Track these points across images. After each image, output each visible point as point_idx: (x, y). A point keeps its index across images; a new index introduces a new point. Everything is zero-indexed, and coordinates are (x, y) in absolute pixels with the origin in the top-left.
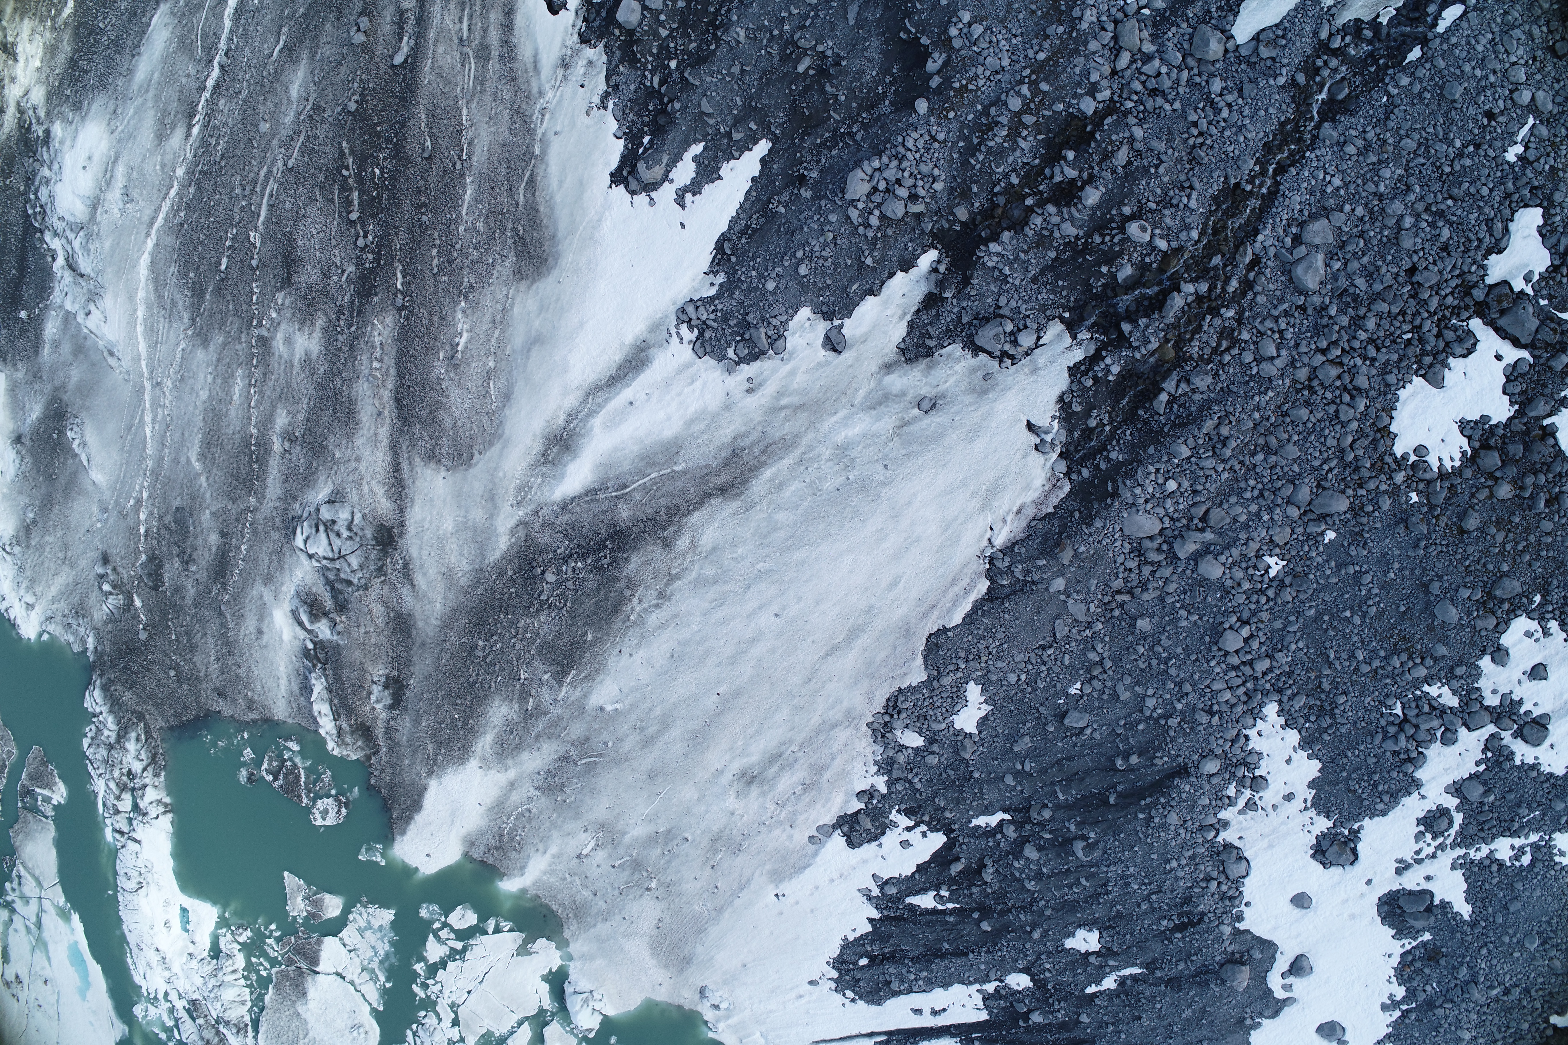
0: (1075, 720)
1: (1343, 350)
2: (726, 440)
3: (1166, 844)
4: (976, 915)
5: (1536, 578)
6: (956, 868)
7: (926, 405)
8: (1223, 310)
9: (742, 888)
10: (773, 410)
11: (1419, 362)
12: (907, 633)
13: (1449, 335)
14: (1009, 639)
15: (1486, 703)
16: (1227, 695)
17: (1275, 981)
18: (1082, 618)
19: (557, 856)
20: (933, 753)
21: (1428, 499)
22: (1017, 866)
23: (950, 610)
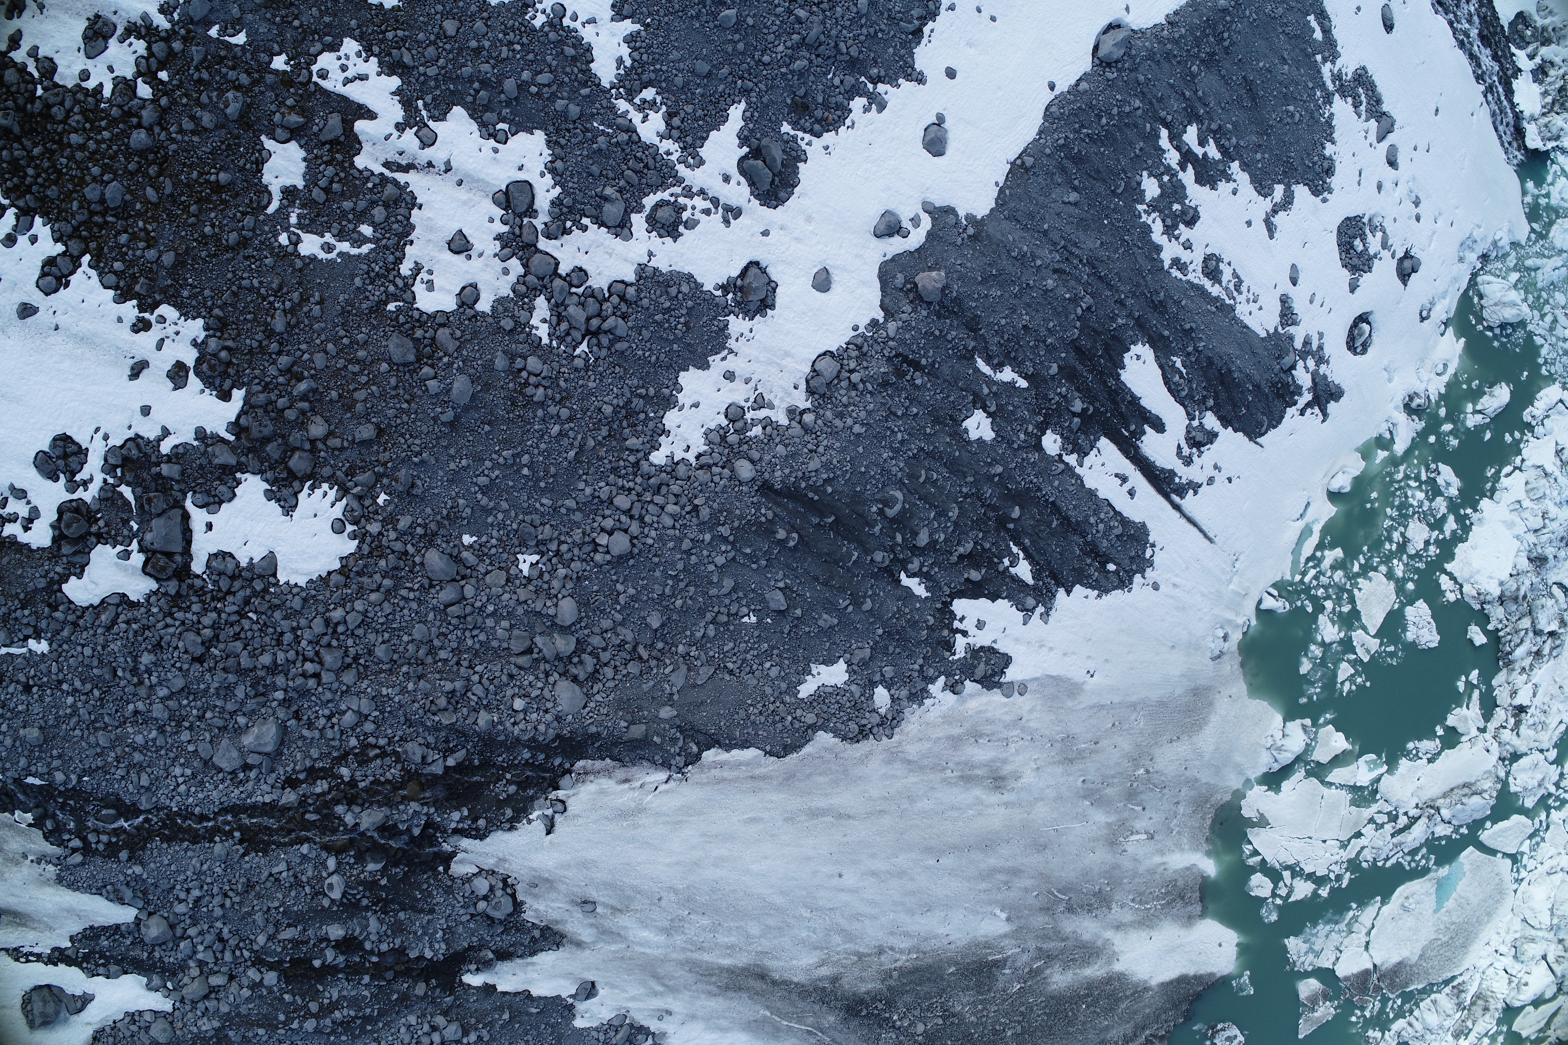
0: (778, 600)
1: (305, 659)
2: (721, 1000)
3: (843, 450)
4: (1011, 526)
5: (374, 327)
6: (975, 575)
7: (589, 907)
8: (347, 779)
9: (1102, 707)
10: (673, 990)
11: (265, 590)
12: (790, 777)
13: (224, 584)
14: (741, 704)
15: (521, 271)
16: (671, 508)
17: (917, 238)
18: (684, 668)
19: (1162, 853)
20: (883, 675)
21: (375, 485)
22: (943, 536)
23: (748, 764)
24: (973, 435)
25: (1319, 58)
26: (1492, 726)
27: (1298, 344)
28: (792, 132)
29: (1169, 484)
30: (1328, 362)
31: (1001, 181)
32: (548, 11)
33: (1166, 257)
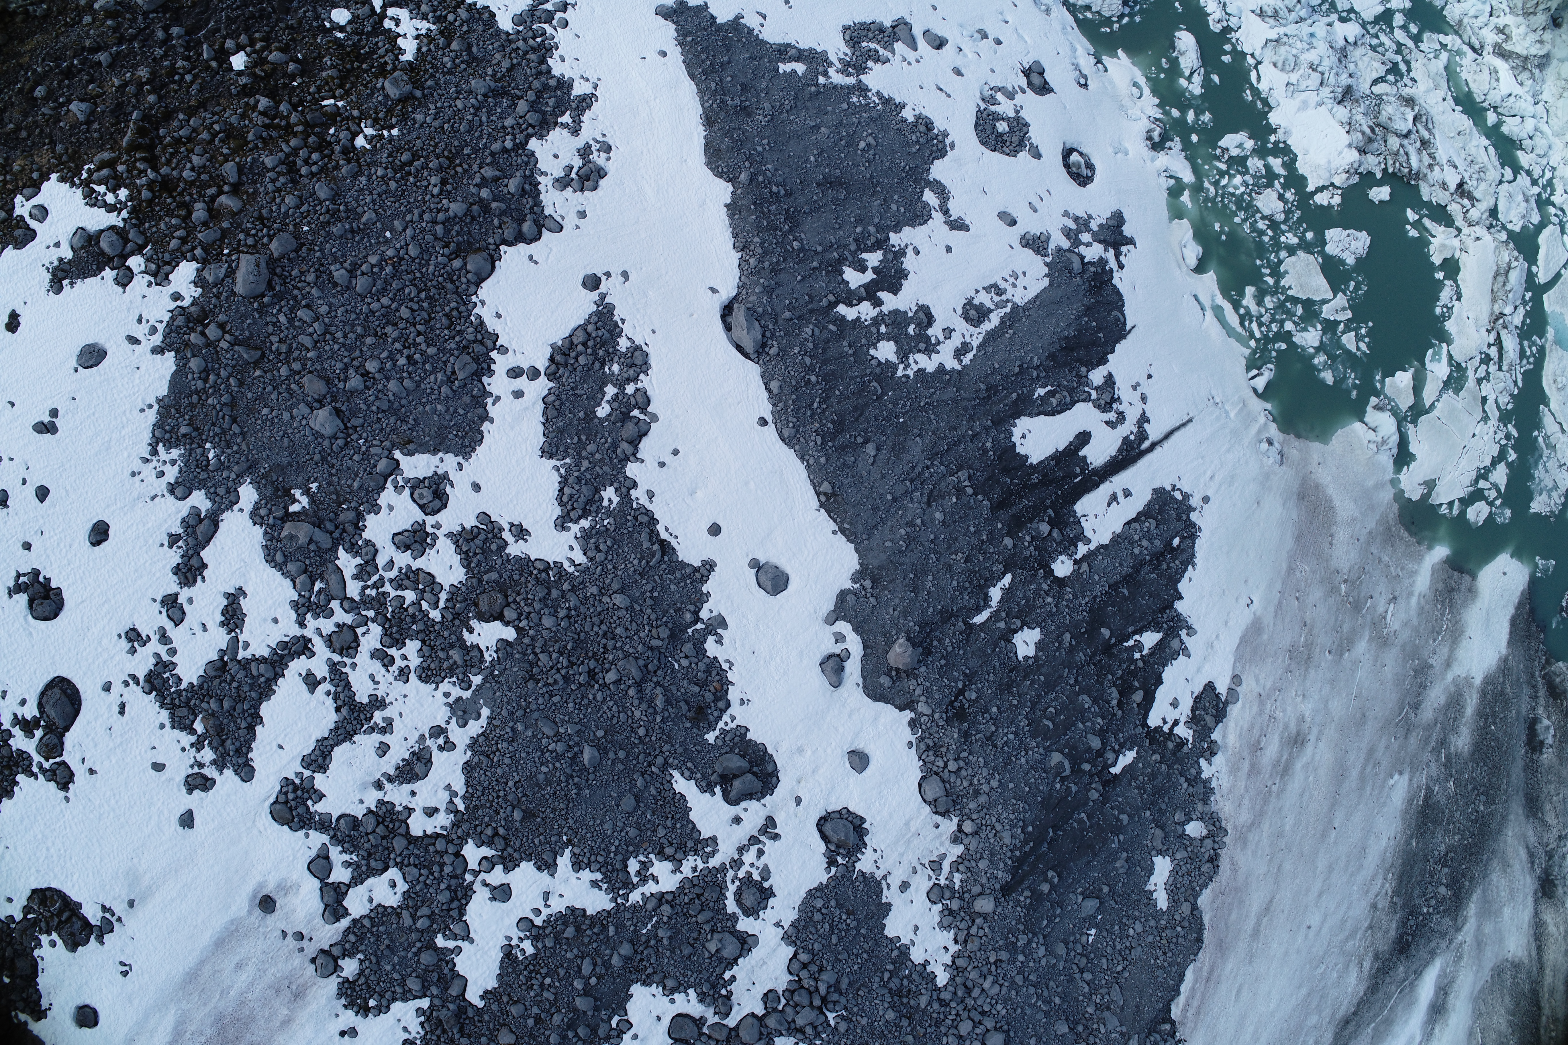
0: (1091, 905)
3: (1006, 803)
4: (1113, 641)
6: (1138, 696)
9: (1280, 603)
12: (1219, 944)
16: (986, 984)
17: (854, 644)
18: (1107, 1014)
19: (1410, 594)
20: (1179, 823)
22: (1099, 720)
23: (1196, 981)
24: (1031, 651)
25: (822, 80)
26: (1459, 222)
27: (1066, 244)
28: (717, 732)
29: (1133, 448)
30: (1090, 217)
31: (834, 527)
32: (522, 935)
33: (951, 364)
